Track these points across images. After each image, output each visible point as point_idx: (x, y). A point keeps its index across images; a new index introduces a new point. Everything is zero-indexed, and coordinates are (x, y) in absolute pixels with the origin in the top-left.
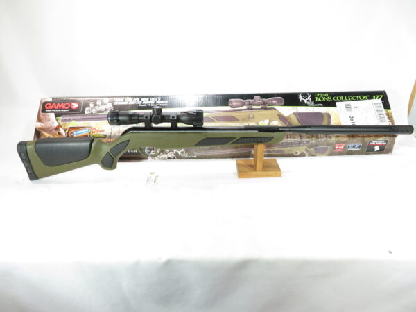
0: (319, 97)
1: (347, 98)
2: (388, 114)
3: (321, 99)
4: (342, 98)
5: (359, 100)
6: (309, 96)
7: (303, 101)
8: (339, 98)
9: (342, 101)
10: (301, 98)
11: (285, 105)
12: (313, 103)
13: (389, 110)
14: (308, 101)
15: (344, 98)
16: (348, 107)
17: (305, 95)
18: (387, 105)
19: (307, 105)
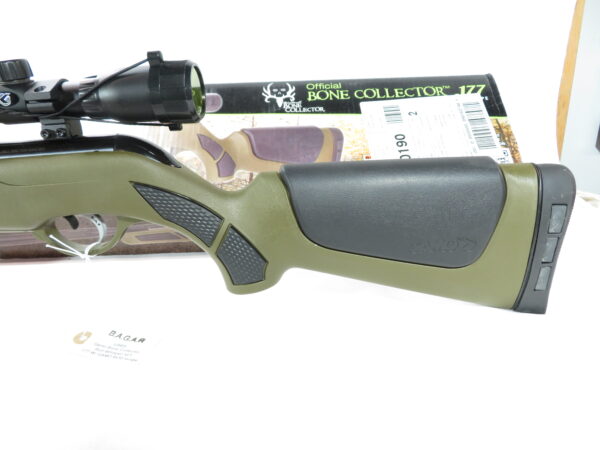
0: (315, 91)
1: (392, 93)
2: (499, 129)
3: (323, 95)
4: (376, 92)
5: (423, 95)
6: (292, 90)
7: (273, 101)
8: (370, 93)
9: (376, 99)
10: (268, 95)
11: (222, 111)
12: (299, 105)
13: (501, 120)
14: (287, 100)
15: (382, 93)
16: (393, 115)
17: (279, 88)
18: (495, 107)
19: (282, 111)
